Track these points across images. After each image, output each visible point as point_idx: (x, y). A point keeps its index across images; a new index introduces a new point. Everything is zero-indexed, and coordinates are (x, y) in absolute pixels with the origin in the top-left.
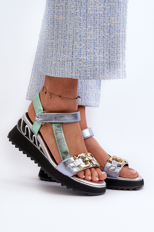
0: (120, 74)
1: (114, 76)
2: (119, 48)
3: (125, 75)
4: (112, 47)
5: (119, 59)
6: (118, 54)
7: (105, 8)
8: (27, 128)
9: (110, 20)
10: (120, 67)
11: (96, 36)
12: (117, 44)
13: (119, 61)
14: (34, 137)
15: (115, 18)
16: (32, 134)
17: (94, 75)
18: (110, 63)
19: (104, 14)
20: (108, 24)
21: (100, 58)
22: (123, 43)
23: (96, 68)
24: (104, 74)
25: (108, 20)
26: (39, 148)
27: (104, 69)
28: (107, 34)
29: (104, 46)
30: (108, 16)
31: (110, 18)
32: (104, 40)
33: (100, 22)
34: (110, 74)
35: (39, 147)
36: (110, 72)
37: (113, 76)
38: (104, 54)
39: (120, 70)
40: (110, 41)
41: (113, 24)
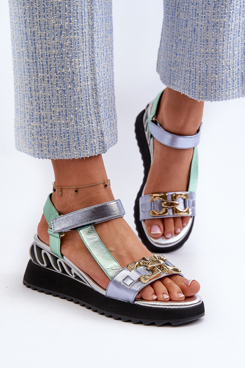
0: (95, 147)
1: (87, 152)
2: (90, 105)
3: (103, 148)
4: (79, 106)
5: (92, 124)
6: (89, 116)
7: (61, 45)
8: (45, 254)
9: (73, 64)
10: (95, 137)
11: (52, 91)
12: (87, 100)
13: (92, 126)
14: (60, 263)
15: (79, 59)
16: (55, 259)
17: (54, 152)
18: (78, 133)
19: (62, 54)
20: (70, 70)
21: (60, 125)
22: (94, 98)
23: (56, 141)
24: (70, 150)
25: (68, 63)
26: (73, 277)
27: (69, 142)
28: (70, 87)
29: (66, 105)
30: (68, 57)
31: (73, 60)
32: (66, 95)
33: (56, 67)
34: (80, 149)
35: (72, 275)
36: (79, 146)
37: (84, 152)
38: (67, 118)
39: (95, 141)
40: (75, 97)
41: (77, 69)
